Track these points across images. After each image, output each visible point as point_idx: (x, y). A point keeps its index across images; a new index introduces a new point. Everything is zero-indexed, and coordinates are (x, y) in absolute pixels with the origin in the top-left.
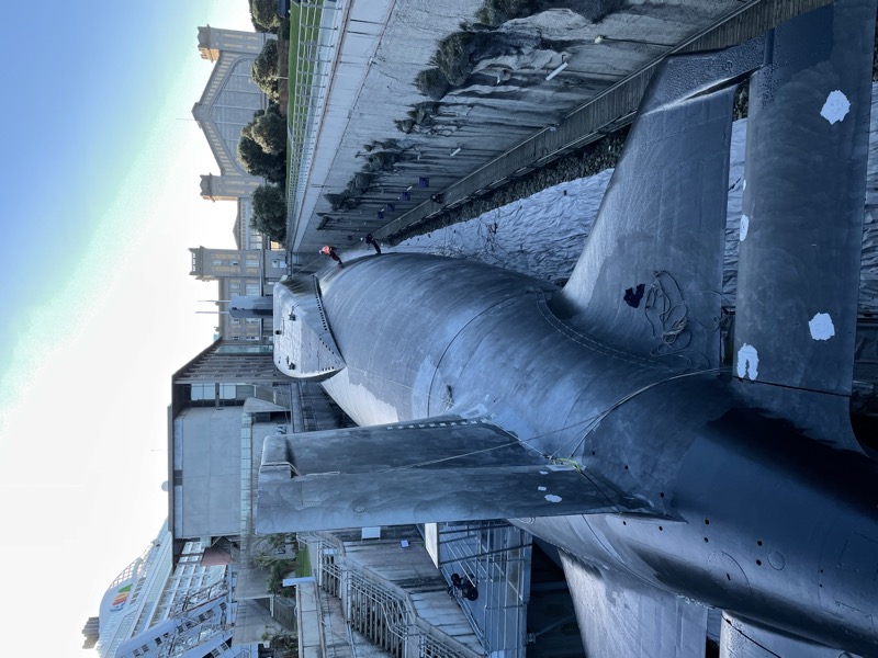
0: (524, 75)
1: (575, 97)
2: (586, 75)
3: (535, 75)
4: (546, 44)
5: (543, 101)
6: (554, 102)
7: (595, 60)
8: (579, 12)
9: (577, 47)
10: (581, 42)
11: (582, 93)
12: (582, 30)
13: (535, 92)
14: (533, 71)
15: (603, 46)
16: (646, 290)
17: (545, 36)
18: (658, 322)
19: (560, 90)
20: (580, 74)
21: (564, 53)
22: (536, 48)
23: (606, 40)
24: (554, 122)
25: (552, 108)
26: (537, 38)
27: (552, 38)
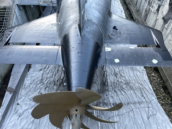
0: (152, 2)
1: (143, 13)
2: (149, 15)
3: (151, 4)
4: (159, 7)
5: (143, 6)
6: (143, 9)
7: (152, 18)
8: (166, 14)
9: (157, 14)
10: (158, 14)
11: (144, 15)
12: (161, 14)
13: (147, 4)
14: (152, 4)
15: (155, 19)
16: (117, 30)
17: (161, 6)
18: (111, 33)
19: (146, 10)
20: (149, 14)
21: (156, 11)
22: (159, 5)
23: (156, 20)
24: (138, 9)
25: (141, 8)
26: (161, 5)
27: (160, 8)
